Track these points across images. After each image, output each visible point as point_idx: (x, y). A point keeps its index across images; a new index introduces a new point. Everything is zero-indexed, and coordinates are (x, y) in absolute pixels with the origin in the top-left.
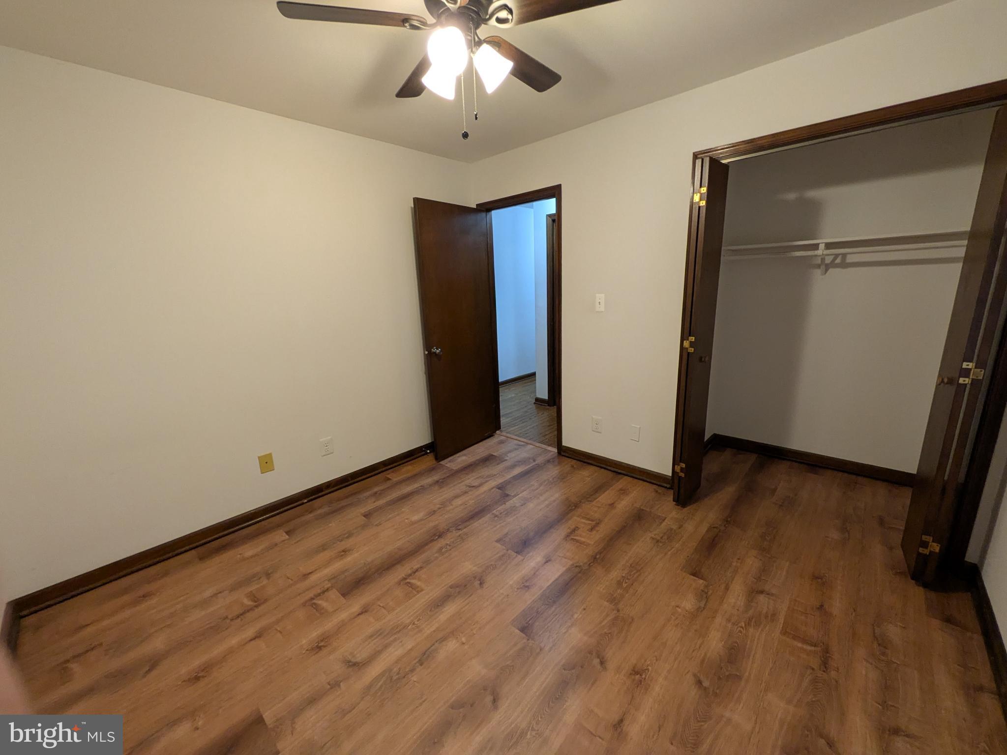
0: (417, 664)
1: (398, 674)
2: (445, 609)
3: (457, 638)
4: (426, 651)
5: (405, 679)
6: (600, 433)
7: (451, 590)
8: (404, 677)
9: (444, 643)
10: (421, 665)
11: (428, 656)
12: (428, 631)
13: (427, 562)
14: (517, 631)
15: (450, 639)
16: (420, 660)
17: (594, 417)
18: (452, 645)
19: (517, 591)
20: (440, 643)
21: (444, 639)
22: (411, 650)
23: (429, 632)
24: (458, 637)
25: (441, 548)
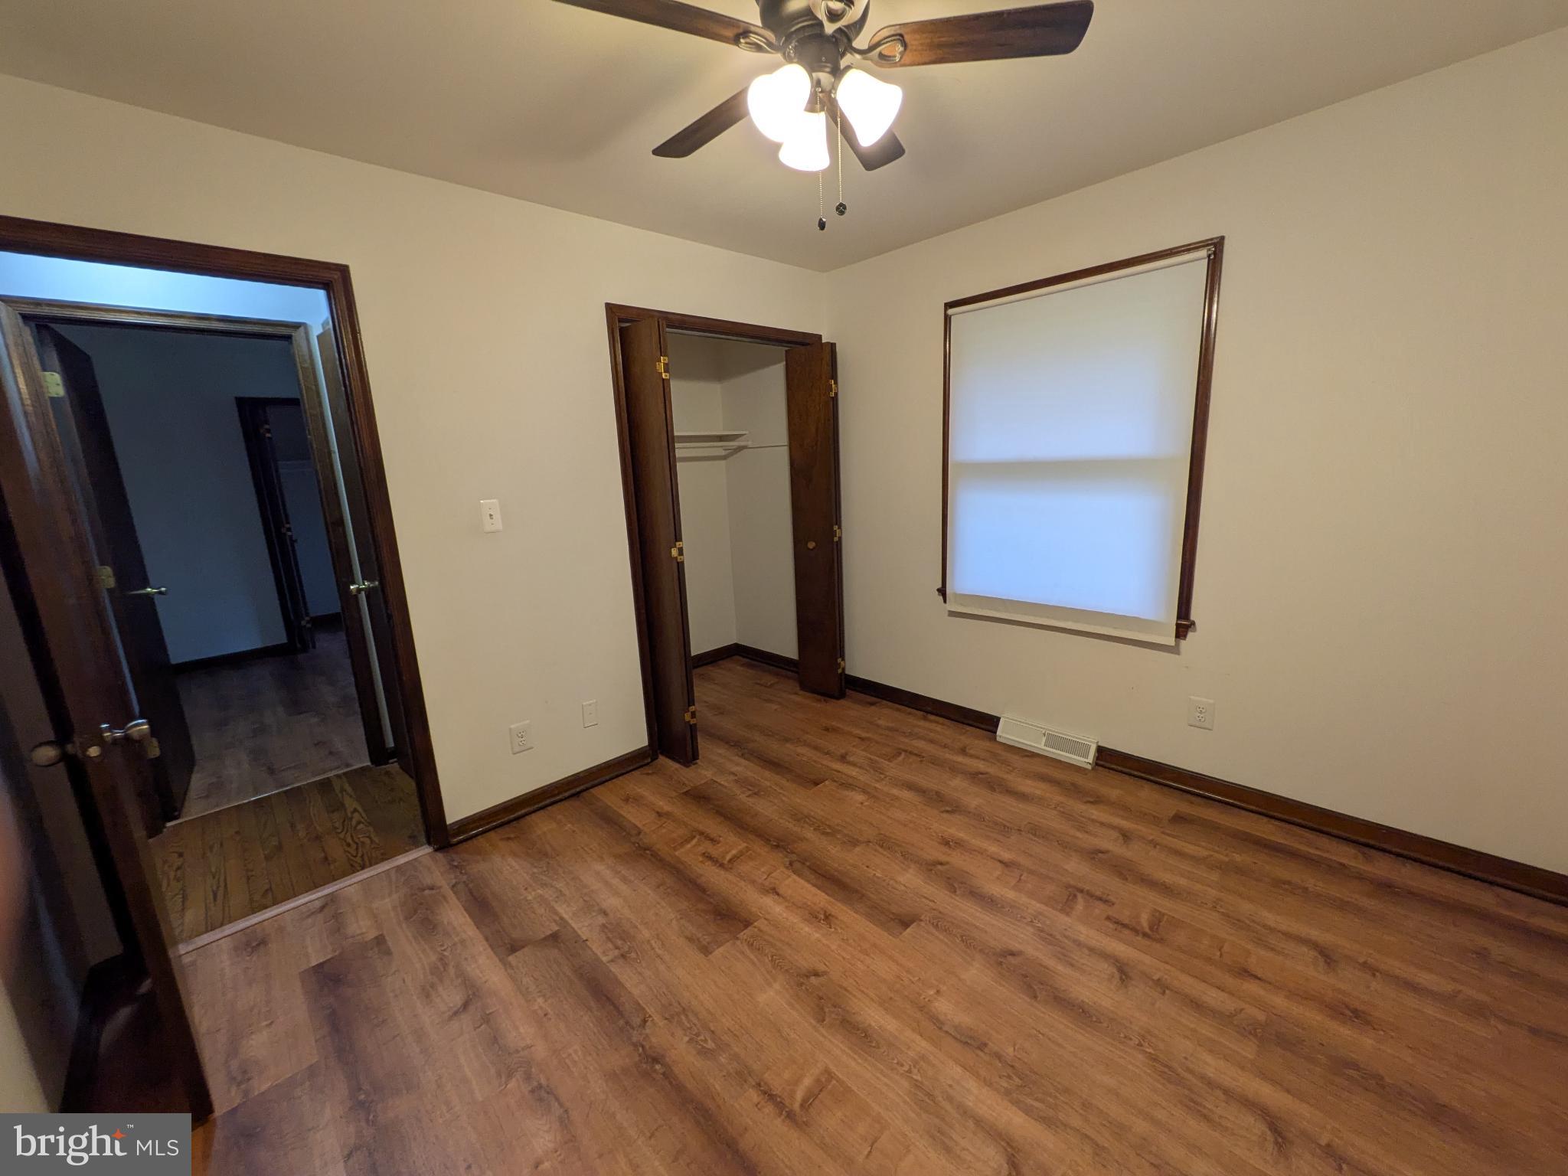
0: (986, 1050)
1: (1009, 1077)
2: (873, 1024)
3: (929, 1001)
4: (961, 1042)
5: (1017, 1065)
6: (532, 748)
7: (827, 1020)
8: (1012, 1066)
9: (942, 1018)
10: (986, 1045)
11: (971, 1037)
12: (922, 1045)
13: (742, 1075)
14: (908, 930)
15: (934, 1010)
16: (979, 1048)
17: (512, 726)
18: (944, 1007)
19: (835, 929)
20: (943, 1023)
21: (937, 1022)
22: (964, 1067)
23: (924, 1043)
24: (927, 1000)
25: (704, 1052)
